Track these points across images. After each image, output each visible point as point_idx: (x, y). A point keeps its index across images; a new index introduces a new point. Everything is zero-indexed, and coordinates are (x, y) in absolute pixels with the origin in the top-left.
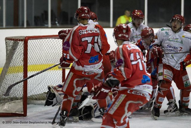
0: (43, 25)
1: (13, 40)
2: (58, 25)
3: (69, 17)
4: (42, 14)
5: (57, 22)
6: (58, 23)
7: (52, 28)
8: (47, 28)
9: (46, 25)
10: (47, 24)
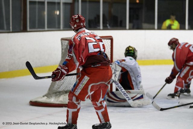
0: (96, 27)
1: (68, 40)
2: (109, 27)
3: (119, 20)
4: (95, 18)
5: (108, 25)
6: (110, 25)
7: (103, 29)
8: (100, 29)
9: (98, 28)
10: (99, 26)
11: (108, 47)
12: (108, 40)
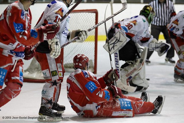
2: (93, 0)
7: (87, 2)
8: (83, 2)
11: (93, 21)
12: (93, 14)
